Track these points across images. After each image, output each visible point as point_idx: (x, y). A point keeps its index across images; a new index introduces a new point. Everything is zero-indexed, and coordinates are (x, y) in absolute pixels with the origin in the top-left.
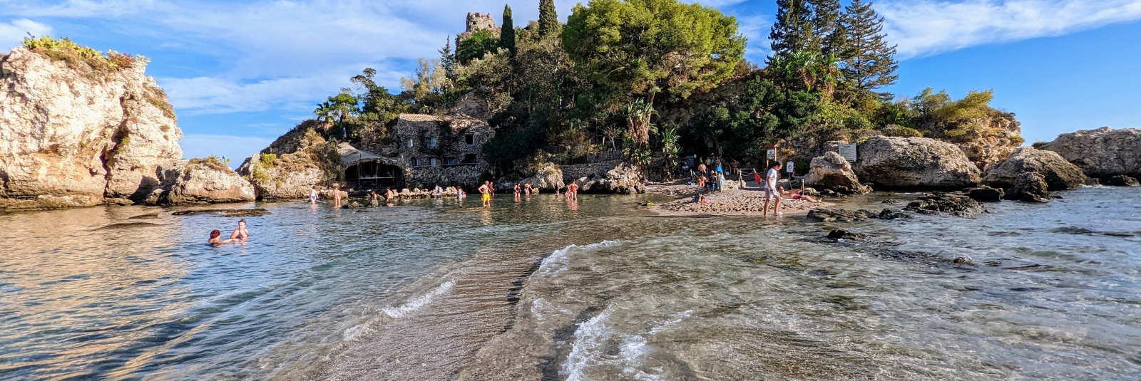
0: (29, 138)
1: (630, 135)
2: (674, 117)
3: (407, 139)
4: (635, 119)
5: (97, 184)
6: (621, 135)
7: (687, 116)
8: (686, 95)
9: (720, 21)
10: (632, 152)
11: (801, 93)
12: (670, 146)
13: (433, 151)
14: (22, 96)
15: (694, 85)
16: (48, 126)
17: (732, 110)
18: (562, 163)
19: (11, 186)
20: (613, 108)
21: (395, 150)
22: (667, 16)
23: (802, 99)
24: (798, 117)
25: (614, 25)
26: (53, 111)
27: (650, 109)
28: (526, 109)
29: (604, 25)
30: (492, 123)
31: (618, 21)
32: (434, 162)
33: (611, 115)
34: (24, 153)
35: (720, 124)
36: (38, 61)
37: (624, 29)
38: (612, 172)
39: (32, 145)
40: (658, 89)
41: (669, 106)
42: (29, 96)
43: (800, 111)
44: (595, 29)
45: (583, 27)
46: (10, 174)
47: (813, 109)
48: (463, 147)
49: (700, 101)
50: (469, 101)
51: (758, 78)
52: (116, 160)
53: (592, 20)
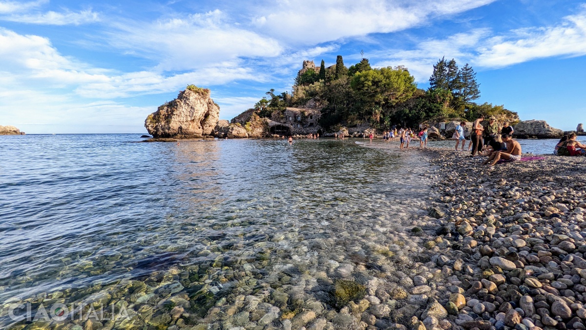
0: (188, 117)
1: (373, 118)
2: (389, 111)
3: (289, 117)
4: (375, 112)
5: (200, 131)
6: (370, 118)
7: (394, 111)
8: (394, 104)
9: (408, 78)
10: (373, 124)
11: (435, 104)
12: (387, 122)
13: (299, 122)
14: (188, 104)
15: (397, 101)
16: (194, 113)
17: (411, 109)
18: (348, 127)
19: (183, 131)
20: (367, 108)
21: (285, 121)
22: (388, 77)
23: (435, 107)
24: (433, 113)
25: (370, 80)
26: (196, 108)
27: (381, 109)
28: (335, 107)
29: (366, 80)
30: (322, 112)
31: (371, 79)
32: (299, 126)
33: (366, 111)
34: (187, 121)
35: (405, 114)
36: (193, 94)
37: (373, 82)
38: (366, 131)
39: (189, 119)
40: (384, 102)
41: (388, 107)
42: (190, 104)
43: (434, 111)
44: (363, 82)
45: (359, 81)
46: (183, 127)
47: (439, 110)
48: (309, 120)
49: (399, 106)
50: (311, 103)
51: (421, 98)
52: (205, 123)
53: (362, 79)
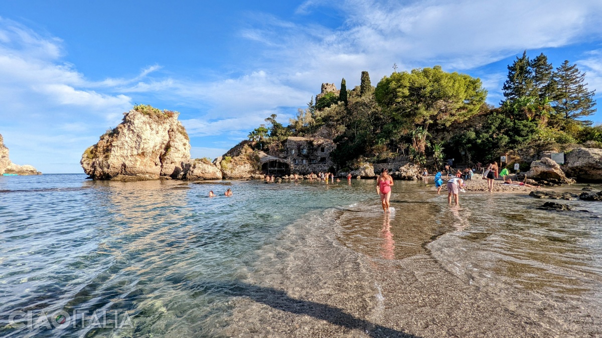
0: (134, 149)
1: (413, 147)
2: (440, 137)
3: (291, 149)
4: (416, 138)
5: (157, 170)
6: (408, 147)
7: (449, 137)
8: (448, 124)
9: (470, 81)
10: (415, 157)
11: (524, 122)
12: (438, 153)
13: (304, 156)
14: (132, 130)
15: (453, 119)
16: (141, 144)
17: (478, 133)
18: (374, 162)
19: (127, 170)
20: (404, 132)
21: (285, 155)
22: (437, 80)
23: (525, 126)
24: (522, 136)
25: (405, 87)
26: (143, 137)
27: (426, 132)
28: (354, 134)
29: (399, 87)
30: (335, 141)
31: (408, 85)
32: (304, 161)
33: (402, 136)
34: (132, 155)
35: (470, 141)
36: (139, 115)
37: (411, 89)
38: (403, 168)
39: (135, 152)
40: (431, 122)
41: (438, 131)
42: (135, 131)
43: (524, 133)
44: (394, 89)
45: (387, 88)
46: (127, 165)
47: (532, 131)
48: (319, 154)
49: (457, 127)
50: (323, 130)
51: (495, 114)
52: (165, 159)
53: (393, 85)
